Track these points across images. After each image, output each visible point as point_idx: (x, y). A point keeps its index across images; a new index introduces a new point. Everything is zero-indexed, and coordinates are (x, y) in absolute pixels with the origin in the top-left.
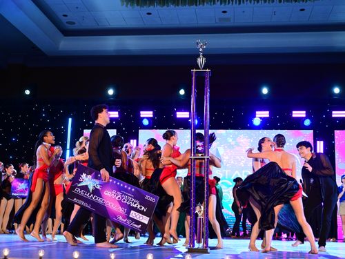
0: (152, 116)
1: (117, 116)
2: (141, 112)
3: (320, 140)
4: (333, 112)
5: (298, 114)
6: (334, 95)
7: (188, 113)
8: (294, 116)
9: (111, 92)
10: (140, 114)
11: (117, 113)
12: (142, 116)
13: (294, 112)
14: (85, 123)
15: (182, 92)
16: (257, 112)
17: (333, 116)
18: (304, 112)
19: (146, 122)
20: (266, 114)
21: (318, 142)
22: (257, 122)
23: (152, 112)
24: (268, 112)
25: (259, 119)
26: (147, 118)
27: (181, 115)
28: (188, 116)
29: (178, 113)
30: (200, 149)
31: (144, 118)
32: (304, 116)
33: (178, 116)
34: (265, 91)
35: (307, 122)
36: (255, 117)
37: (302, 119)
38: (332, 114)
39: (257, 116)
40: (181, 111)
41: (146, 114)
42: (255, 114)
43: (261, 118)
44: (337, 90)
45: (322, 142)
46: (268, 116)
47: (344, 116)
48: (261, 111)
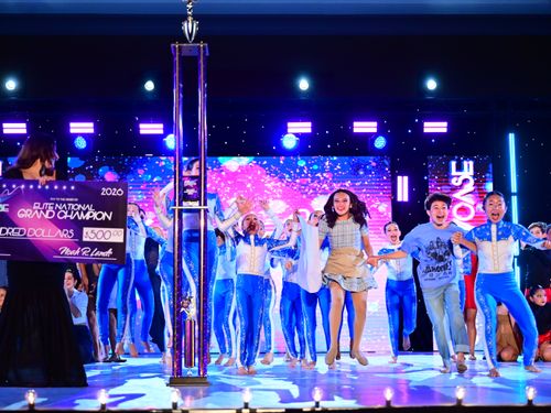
0: (92, 131)
1: (24, 131)
2: (72, 125)
3: (402, 175)
4: (426, 124)
5: (362, 127)
6: (431, 93)
7: (161, 126)
8: (355, 130)
9: (11, 85)
10: (69, 128)
11: (24, 125)
12: (72, 131)
13: (356, 124)
15: (150, 86)
16: (290, 124)
17: (426, 130)
18: (375, 124)
19: (81, 143)
20: (305, 127)
21: (399, 178)
22: (289, 142)
23: (91, 125)
24: (309, 124)
25: (294, 137)
26: (83, 135)
27: (147, 129)
28: (161, 132)
29: (142, 126)
31: (76, 135)
32: (375, 130)
33: (142, 132)
34: (304, 84)
35: (380, 143)
36: (286, 132)
37: (370, 137)
38: (423, 127)
39: (289, 130)
40: (148, 122)
41: (81, 128)
42: (287, 127)
43: (297, 135)
44: (431, 84)
45: (406, 178)
46: (309, 130)
47: (445, 130)
48: (298, 121)
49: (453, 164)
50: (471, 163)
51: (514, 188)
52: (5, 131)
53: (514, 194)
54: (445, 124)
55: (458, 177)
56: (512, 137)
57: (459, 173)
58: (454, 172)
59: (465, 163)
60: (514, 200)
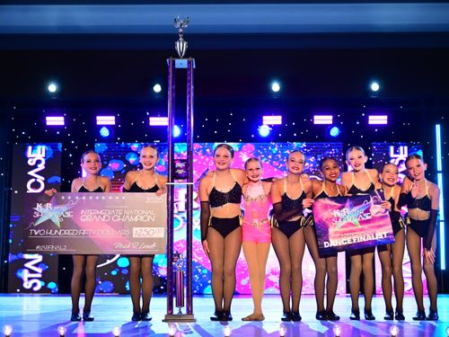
0: (113, 123)
1: (62, 123)
2: (98, 118)
4: (371, 117)
5: (322, 120)
6: (374, 93)
7: (167, 119)
8: (316, 122)
9: (52, 88)
10: (96, 120)
11: (62, 119)
12: (98, 123)
13: (316, 117)
14: (16, 133)
15: (157, 88)
16: (265, 118)
17: (370, 122)
18: (331, 117)
19: (105, 132)
20: (277, 120)
22: (264, 131)
23: (113, 118)
24: (280, 117)
25: (268, 127)
26: (108, 126)
27: (156, 121)
28: (167, 124)
29: (151, 119)
30: (180, 172)
31: (101, 126)
32: (331, 122)
33: (151, 124)
34: (276, 87)
35: (335, 132)
36: (261, 124)
37: (327, 128)
38: (368, 120)
39: (264, 122)
40: (157, 116)
41: (106, 121)
42: (262, 120)
43: (270, 126)
44: (375, 87)
46: (280, 123)
47: (385, 122)
48: (271, 115)
49: (392, 148)
50: (406, 148)
51: (439, 167)
52: (48, 123)
53: (440, 172)
54: (386, 117)
55: (396, 158)
56: (438, 127)
57: (396, 156)
58: (392, 155)
59: (401, 147)
60: (440, 177)
